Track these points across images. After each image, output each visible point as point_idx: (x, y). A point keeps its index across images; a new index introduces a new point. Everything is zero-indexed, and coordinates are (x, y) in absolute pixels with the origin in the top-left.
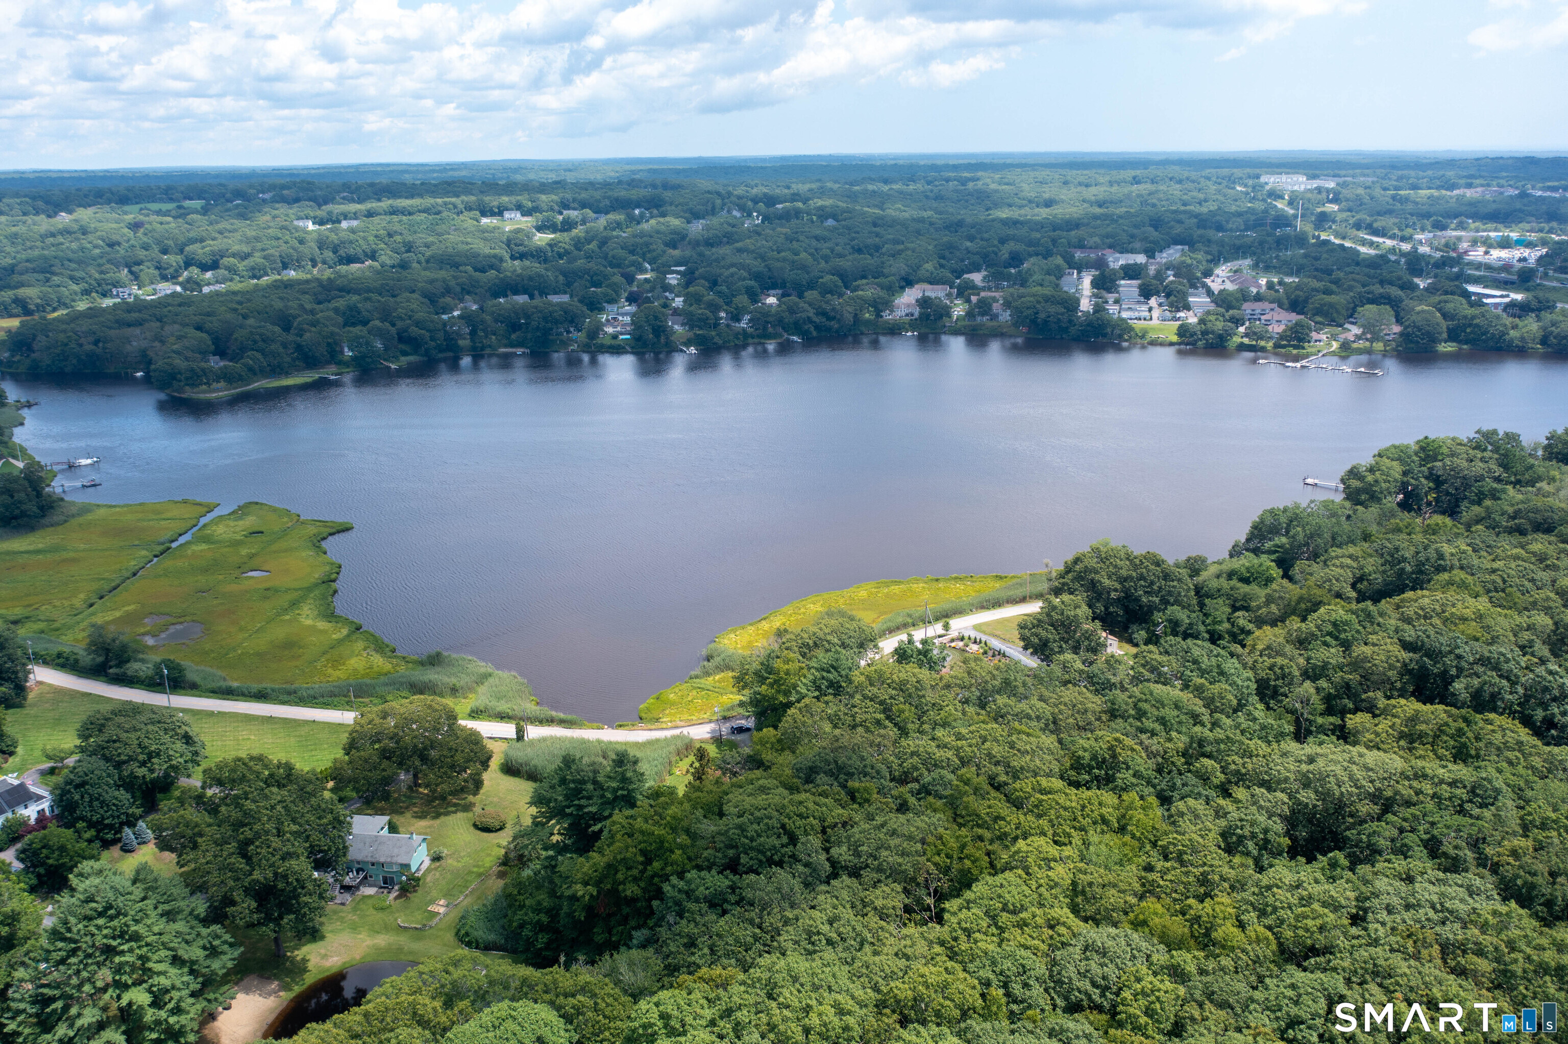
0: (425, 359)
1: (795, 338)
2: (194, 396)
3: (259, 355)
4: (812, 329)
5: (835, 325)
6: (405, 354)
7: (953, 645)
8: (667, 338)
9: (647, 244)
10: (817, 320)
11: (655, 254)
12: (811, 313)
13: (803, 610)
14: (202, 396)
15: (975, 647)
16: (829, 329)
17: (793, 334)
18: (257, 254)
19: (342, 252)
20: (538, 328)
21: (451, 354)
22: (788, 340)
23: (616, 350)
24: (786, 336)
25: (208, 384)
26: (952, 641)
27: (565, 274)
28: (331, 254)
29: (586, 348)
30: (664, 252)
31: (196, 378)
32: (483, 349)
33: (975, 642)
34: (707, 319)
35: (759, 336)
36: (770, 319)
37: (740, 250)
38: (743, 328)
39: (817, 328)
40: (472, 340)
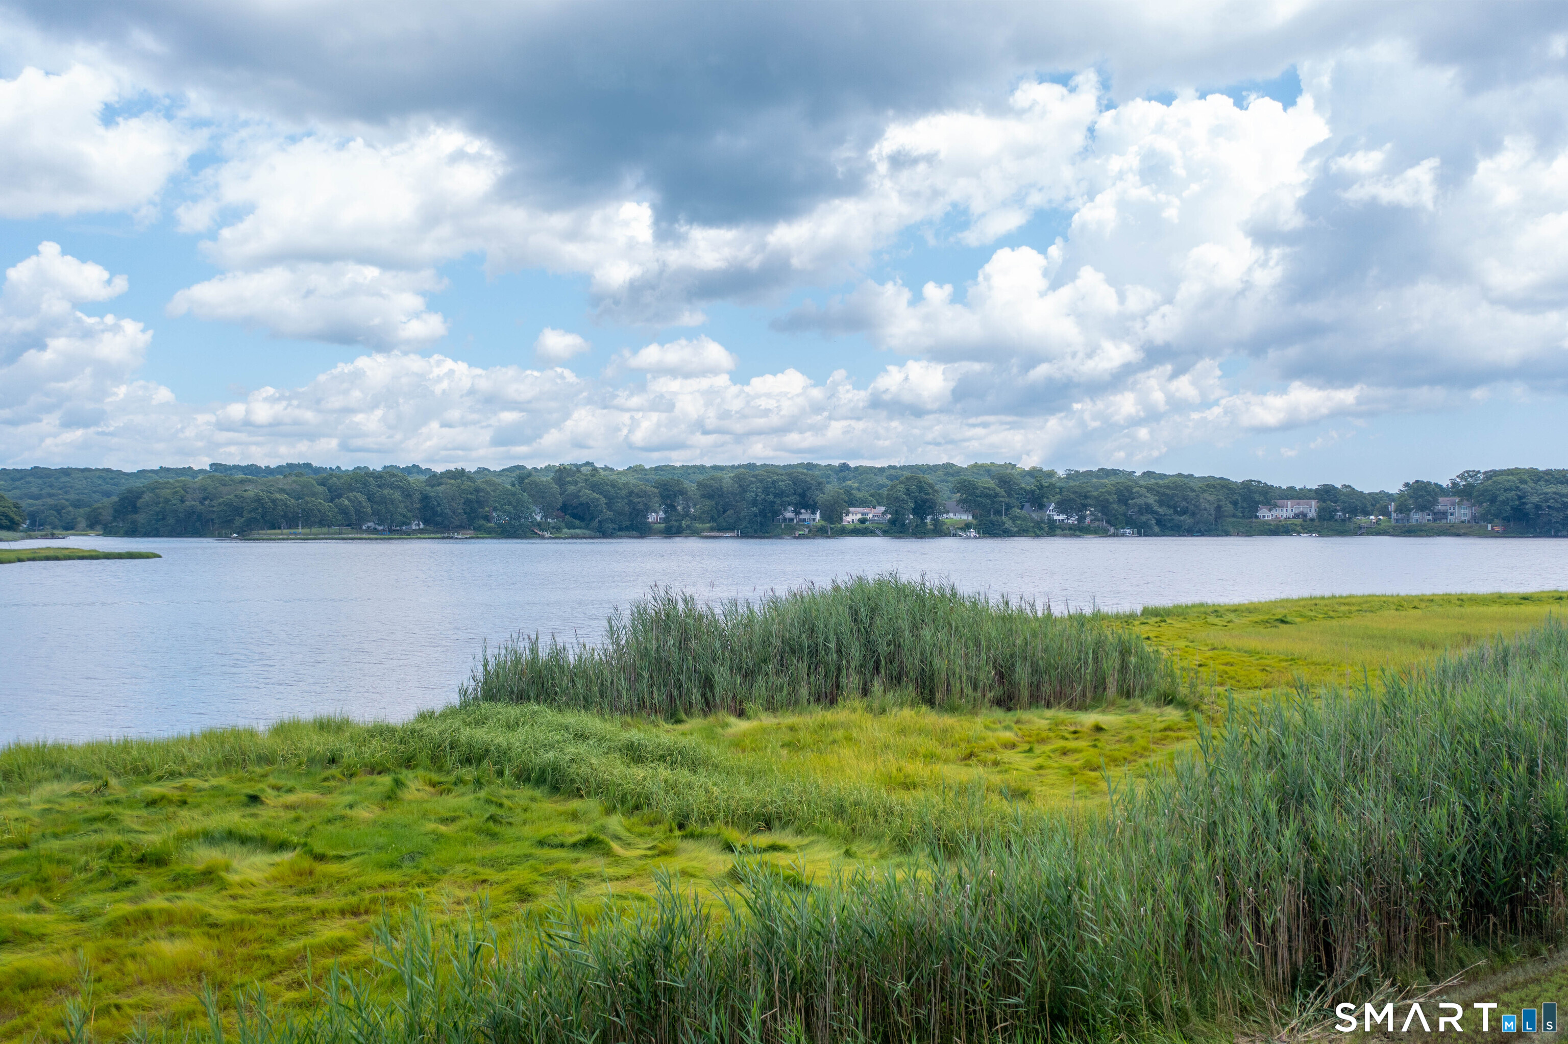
5: (1186, 519)
8: (936, 520)
10: (1159, 509)
12: (1151, 499)
16: (1178, 526)
17: (1123, 528)
20: (754, 503)
21: (635, 534)
23: (861, 532)
24: (1112, 530)
32: (680, 530)
35: (1072, 529)
36: (1089, 501)
38: (1049, 515)
39: (1160, 522)
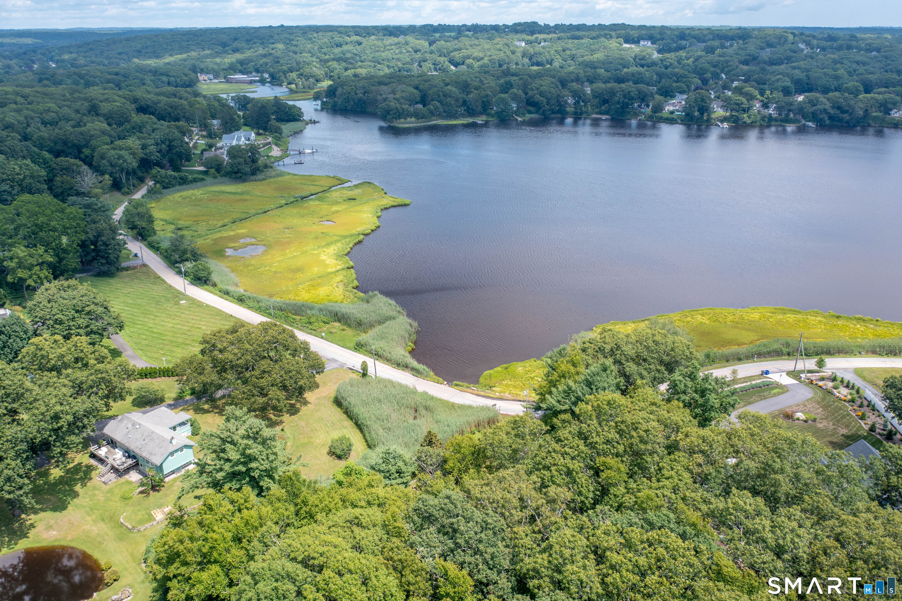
0: (542, 117)
1: (810, 124)
2: (397, 125)
3: (438, 104)
4: (827, 118)
5: (846, 117)
6: (530, 112)
7: (821, 383)
8: (709, 116)
9: (727, 62)
10: (832, 112)
11: (730, 68)
12: (828, 106)
13: (689, 319)
14: (400, 126)
15: (843, 392)
16: (841, 120)
17: (809, 121)
18: (486, 58)
19: (534, 60)
21: (559, 115)
22: (804, 125)
23: (671, 121)
24: (803, 122)
25: (405, 119)
26: (822, 379)
27: (657, 74)
28: (527, 60)
29: (650, 118)
30: (737, 67)
31: (400, 114)
32: (581, 114)
33: (847, 386)
34: (742, 103)
35: (781, 121)
36: (792, 108)
37: (794, 68)
38: (770, 114)
39: (831, 118)
40: (575, 108)
